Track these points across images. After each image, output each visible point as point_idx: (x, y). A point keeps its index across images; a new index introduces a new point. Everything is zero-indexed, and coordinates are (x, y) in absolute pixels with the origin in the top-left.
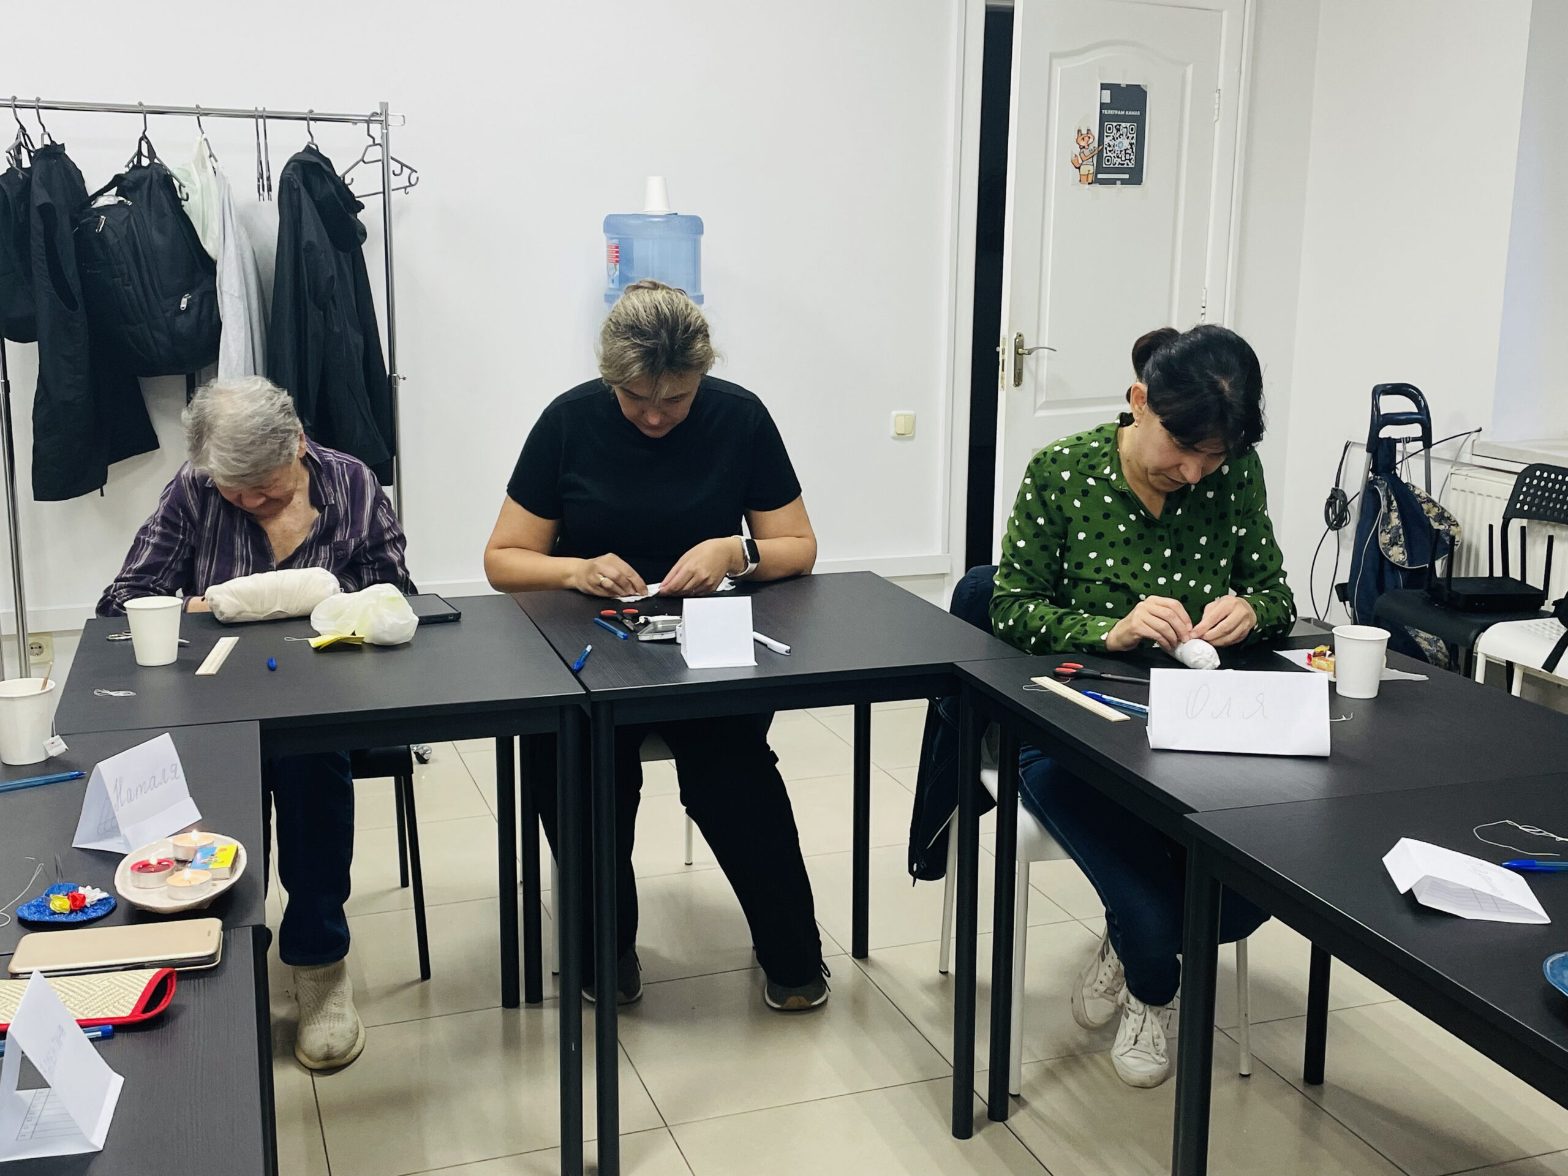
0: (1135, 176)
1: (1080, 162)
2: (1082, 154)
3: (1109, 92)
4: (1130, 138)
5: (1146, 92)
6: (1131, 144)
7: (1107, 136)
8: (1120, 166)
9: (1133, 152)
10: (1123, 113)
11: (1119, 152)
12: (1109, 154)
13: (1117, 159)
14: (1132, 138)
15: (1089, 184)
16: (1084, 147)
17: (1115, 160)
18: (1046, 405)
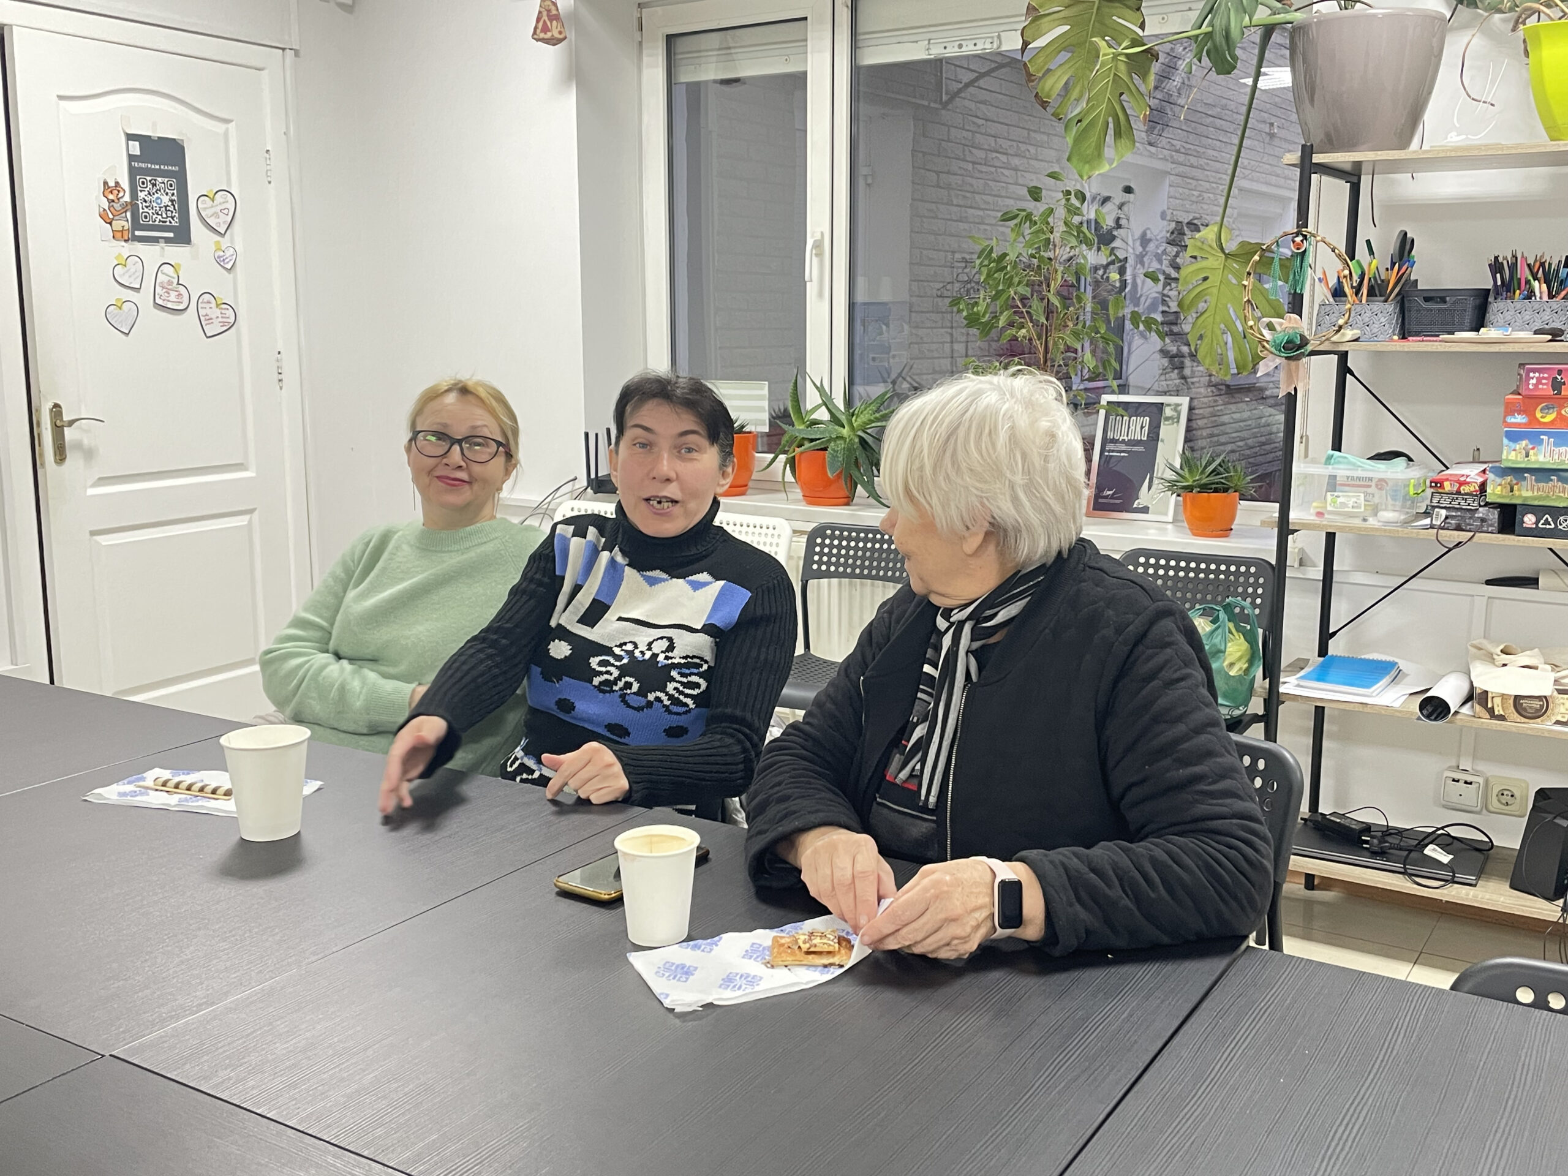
0: (182, 236)
1: (111, 216)
2: (112, 209)
3: (137, 144)
5: (183, 148)
6: (172, 201)
10: (157, 167)
12: (146, 210)
13: (156, 216)
14: (173, 194)
15: (126, 241)
16: (113, 201)
17: (154, 217)
18: (103, 481)
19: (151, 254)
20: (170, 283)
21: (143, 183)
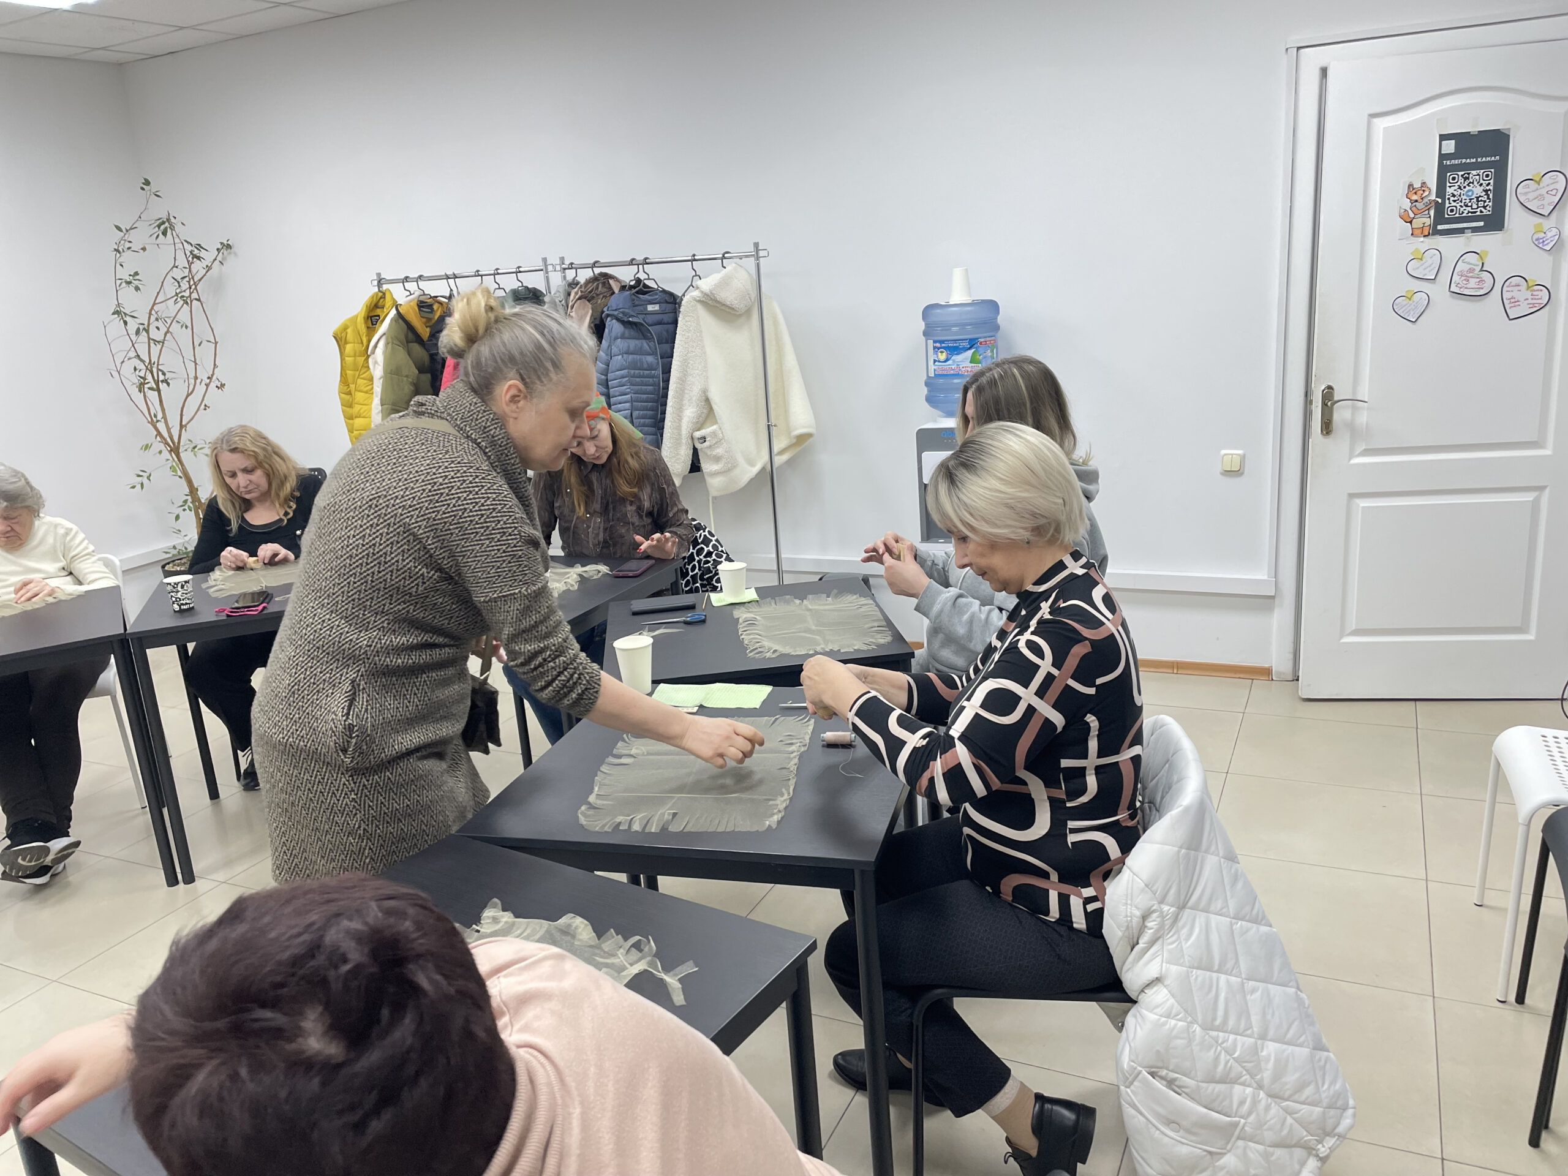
0: (1495, 222)
1: (1412, 215)
2: (1414, 209)
3: (1453, 142)
4: (1484, 185)
5: (1509, 136)
6: (1486, 191)
7: (1450, 187)
8: (1470, 214)
9: (1488, 198)
10: (1474, 160)
11: (1468, 201)
12: (1453, 204)
13: (1464, 208)
14: (1488, 184)
15: (1424, 236)
16: (1416, 201)
17: (1462, 209)
18: (1367, 452)
19: (1452, 246)
20: (1471, 270)
21: (1454, 179)
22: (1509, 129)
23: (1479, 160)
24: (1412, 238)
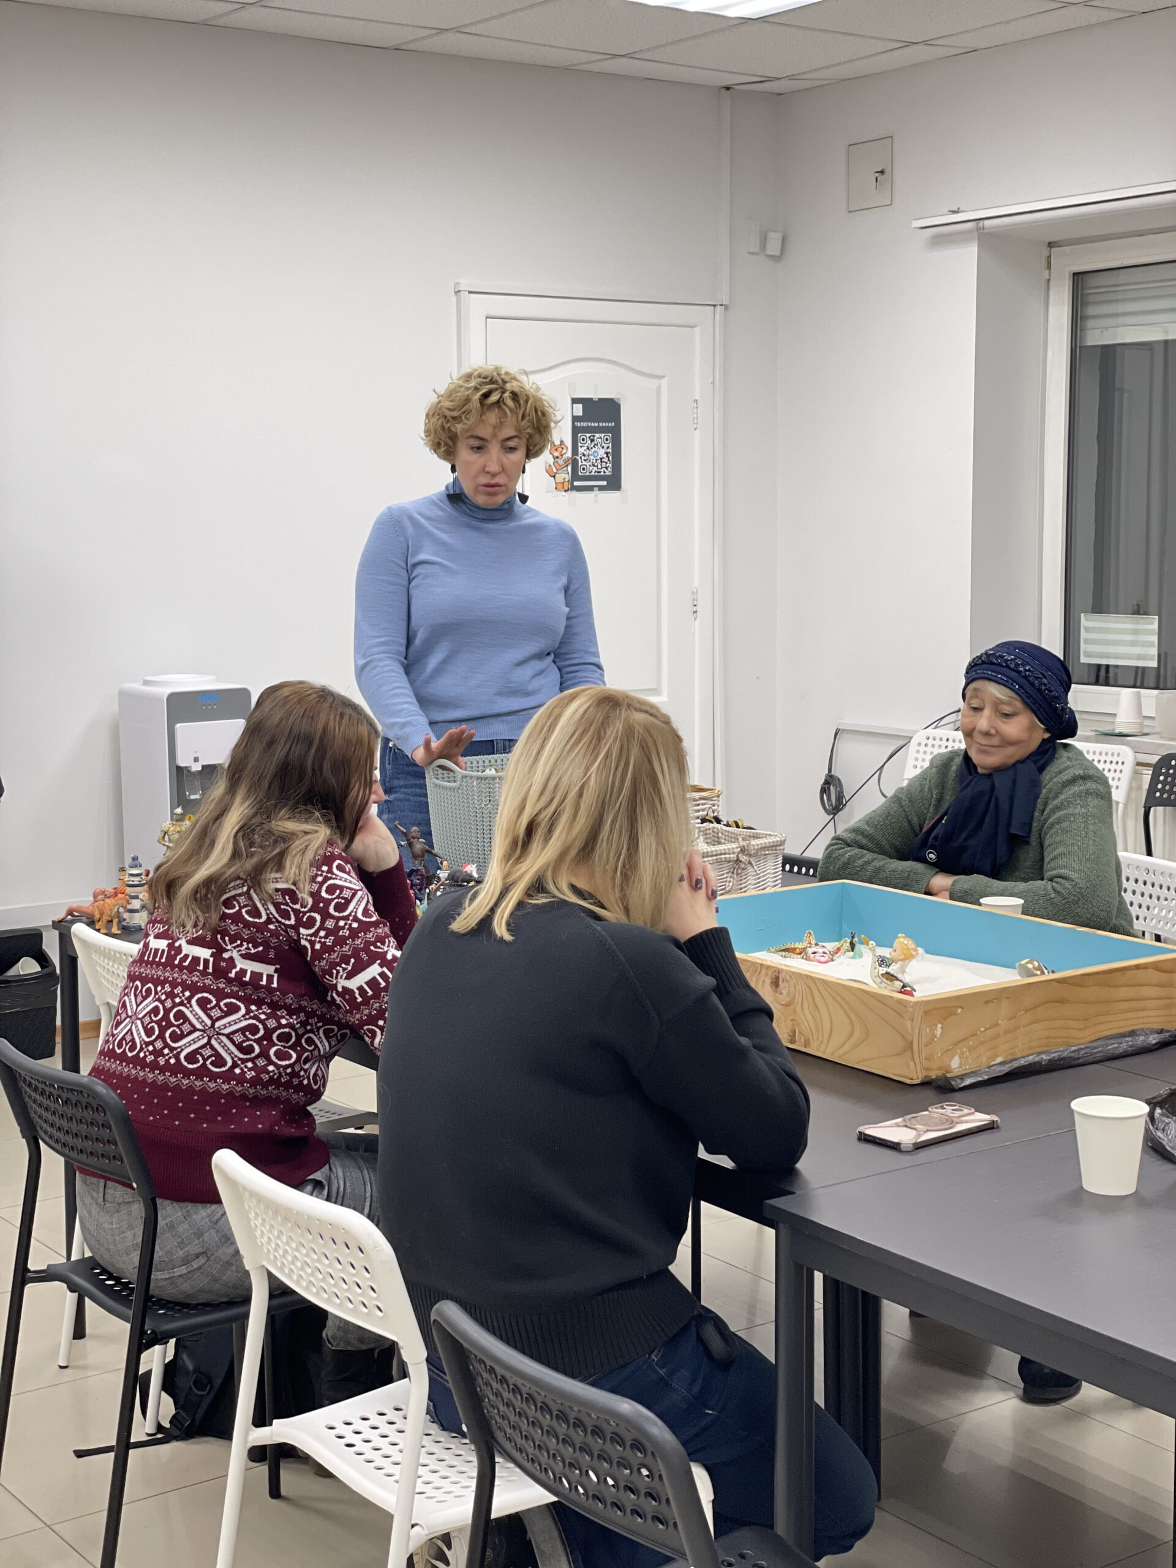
0: (614, 483)
1: (555, 471)
2: (556, 464)
3: (580, 406)
4: (605, 448)
5: (619, 405)
6: (607, 453)
7: (581, 447)
8: (597, 474)
9: (609, 460)
10: (596, 424)
11: (594, 461)
12: (584, 463)
13: (593, 467)
14: (608, 448)
15: (565, 491)
16: (557, 457)
19: (586, 501)
21: (583, 440)
22: (619, 399)
23: (600, 424)
24: (555, 491)
